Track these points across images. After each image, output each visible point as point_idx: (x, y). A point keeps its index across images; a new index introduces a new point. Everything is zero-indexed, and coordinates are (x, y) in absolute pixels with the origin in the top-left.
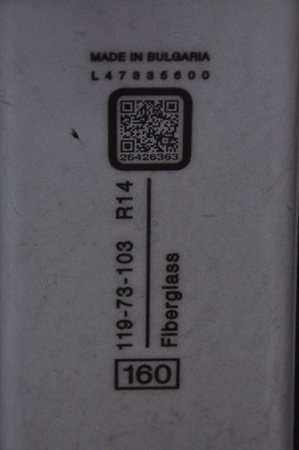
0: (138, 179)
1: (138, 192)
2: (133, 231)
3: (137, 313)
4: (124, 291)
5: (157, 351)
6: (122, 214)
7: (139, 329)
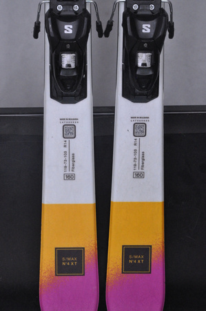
0: (138, 138)
1: (138, 141)
2: (137, 148)
3: (137, 163)
4: (135, 159)
5: (140, 170)
6: (135, 145)
7: (137, 166)
